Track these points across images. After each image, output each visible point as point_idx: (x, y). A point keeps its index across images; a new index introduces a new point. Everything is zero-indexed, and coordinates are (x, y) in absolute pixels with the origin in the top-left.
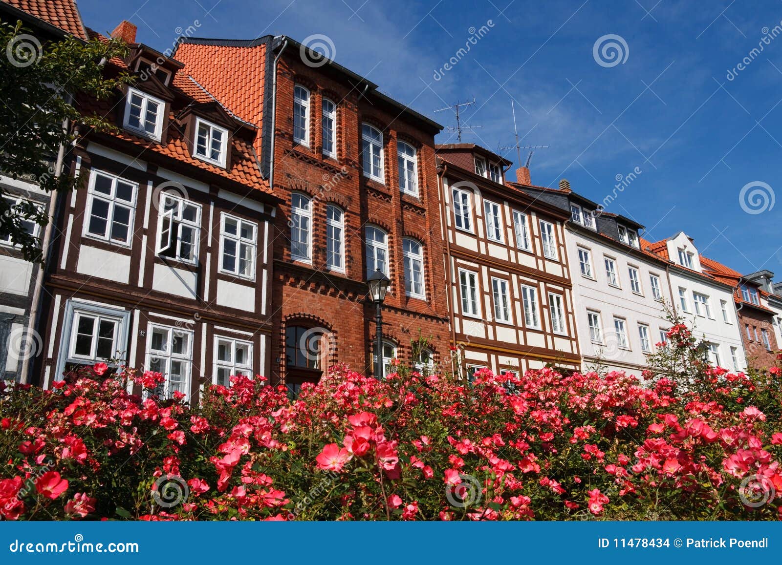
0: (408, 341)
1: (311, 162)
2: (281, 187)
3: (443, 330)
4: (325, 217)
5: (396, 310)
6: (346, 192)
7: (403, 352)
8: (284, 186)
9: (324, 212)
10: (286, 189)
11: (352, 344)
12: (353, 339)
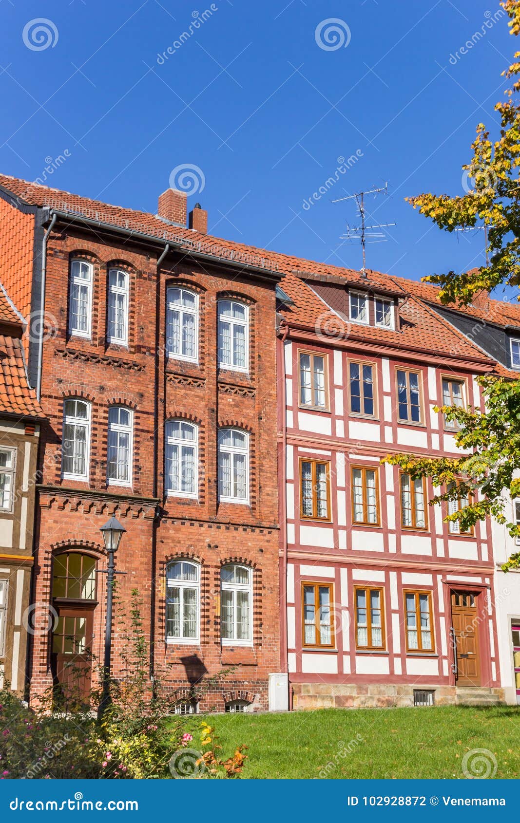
0: (215, 559)
1: (90, 358)
2: (50, 397)
3: (268, 541)
4: (106, 424)
5: (201, 522)
6: (136, 388)
7: (208, 573)
8: (54, 395)
9: (105, 418)
10: (56, 398)
11: (136, 570)
12: (136, 564)
